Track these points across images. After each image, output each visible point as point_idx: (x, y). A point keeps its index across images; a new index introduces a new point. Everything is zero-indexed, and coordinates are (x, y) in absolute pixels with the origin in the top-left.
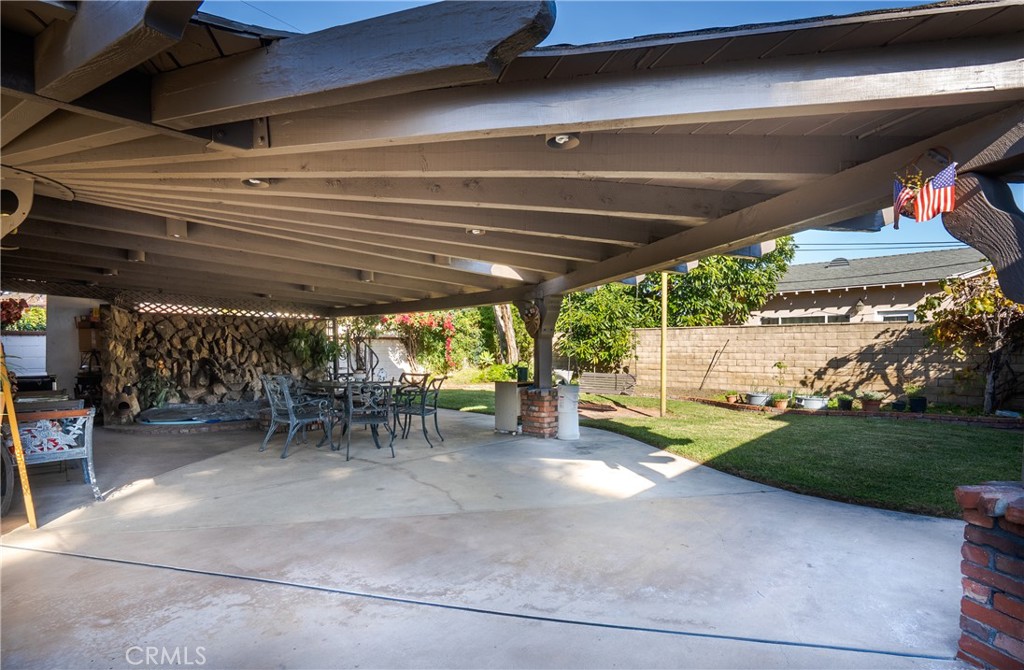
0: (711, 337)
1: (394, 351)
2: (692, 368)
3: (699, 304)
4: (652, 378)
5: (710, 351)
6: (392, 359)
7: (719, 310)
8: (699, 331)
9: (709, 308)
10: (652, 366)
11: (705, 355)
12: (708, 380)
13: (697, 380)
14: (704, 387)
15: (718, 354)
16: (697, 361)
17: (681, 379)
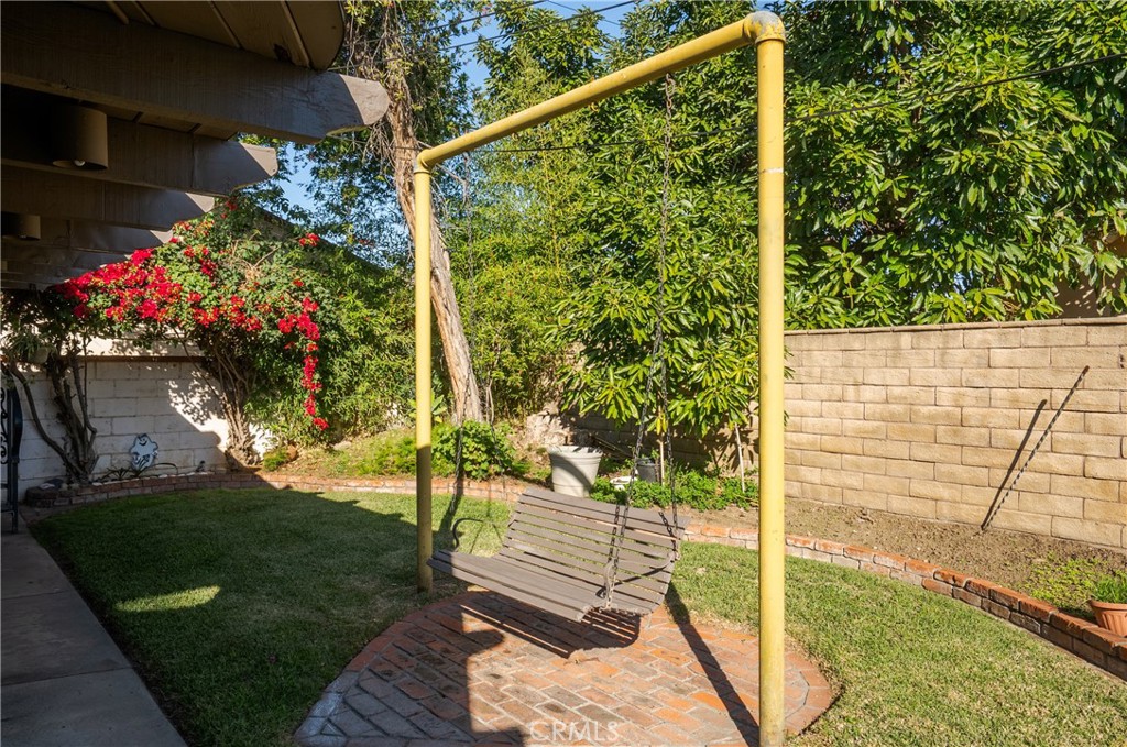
0: (1021, 357)
1: (184, 390)
2: (956, 454)
3: (982, 258)
4: (830, 478)
5: (1015, 404)
6: (180, 409)
7: (1045, 275)
8: (976, 336)
9: (1013, 270)
10: (829, 442)
11: (997, 417)
12: (1011, 500)
13: (972, 494)
14: (999, 521)
15: (1046, 416)
16: (972, 435)
17: (917, 488)
